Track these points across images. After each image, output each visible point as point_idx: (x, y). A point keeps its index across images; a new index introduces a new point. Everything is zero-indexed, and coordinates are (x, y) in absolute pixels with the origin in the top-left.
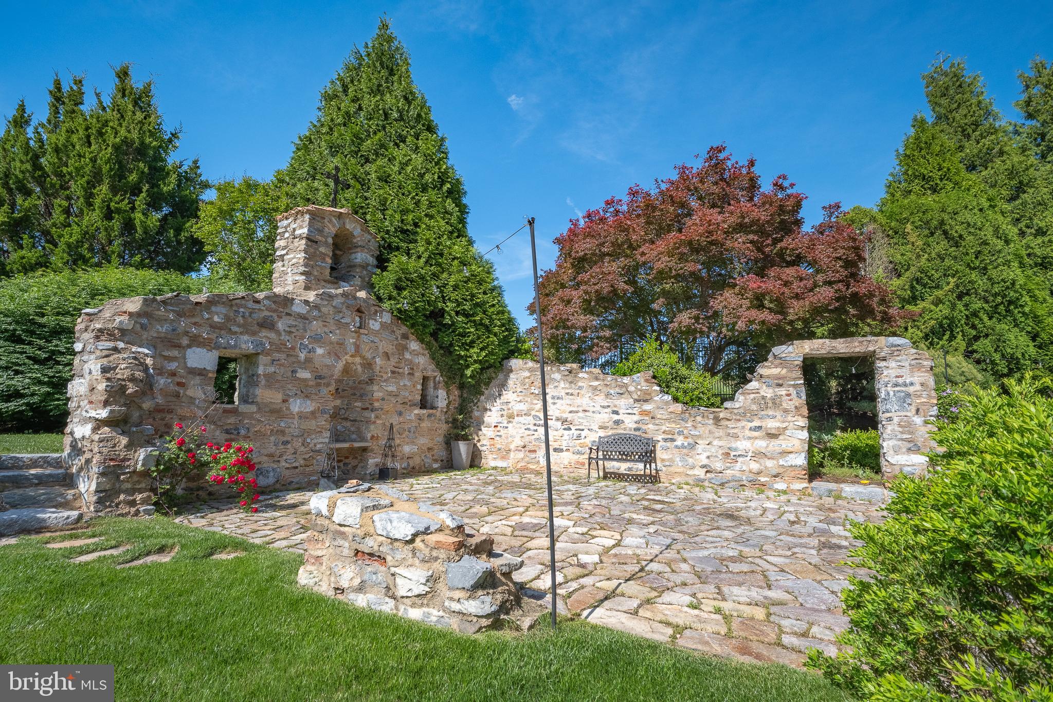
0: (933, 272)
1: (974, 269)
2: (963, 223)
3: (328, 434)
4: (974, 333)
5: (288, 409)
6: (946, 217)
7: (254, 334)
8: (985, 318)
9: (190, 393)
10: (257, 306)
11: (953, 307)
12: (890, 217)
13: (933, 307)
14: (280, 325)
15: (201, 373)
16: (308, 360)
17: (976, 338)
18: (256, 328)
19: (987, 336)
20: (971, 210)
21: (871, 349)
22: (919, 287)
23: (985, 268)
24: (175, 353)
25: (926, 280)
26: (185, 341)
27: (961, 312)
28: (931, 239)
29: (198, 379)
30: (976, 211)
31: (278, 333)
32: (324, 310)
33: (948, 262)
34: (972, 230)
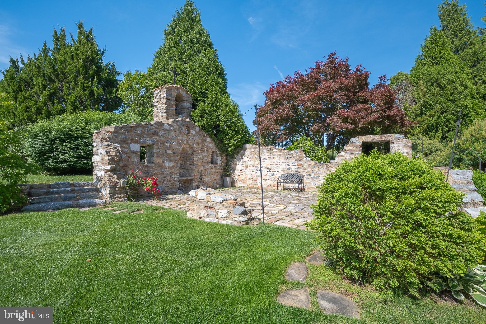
0: (431, 102)
1: (450, 100)
2: (447, 80)
3: (179, 174)
4: (447, 129)
5: (165, 165)
6: (439, 76)
7: (151, 137)
8: (453, 122)
9: (132, 160)
10: (152, 127)
11: (439, 117)
12: (415, 77)
13: (429, 118)
14: (160, 134)
15: (135, 152)
16: (170, 147)
17: (448, 131)
18: (152, 135)
19: (453, 130)
20: (451, 73)
21: (388, 139)
22: (424, 109)
23: (455, 100)
24: (126, 146)
25: (427, 106)
26: (129, 141)
27: (442, 120)
28: (432, 87)
29: (134, 155)
30: (453, 74)
31: (159, 137)
32: (175, 127)
33: (438, 97)
34: (451, 83)
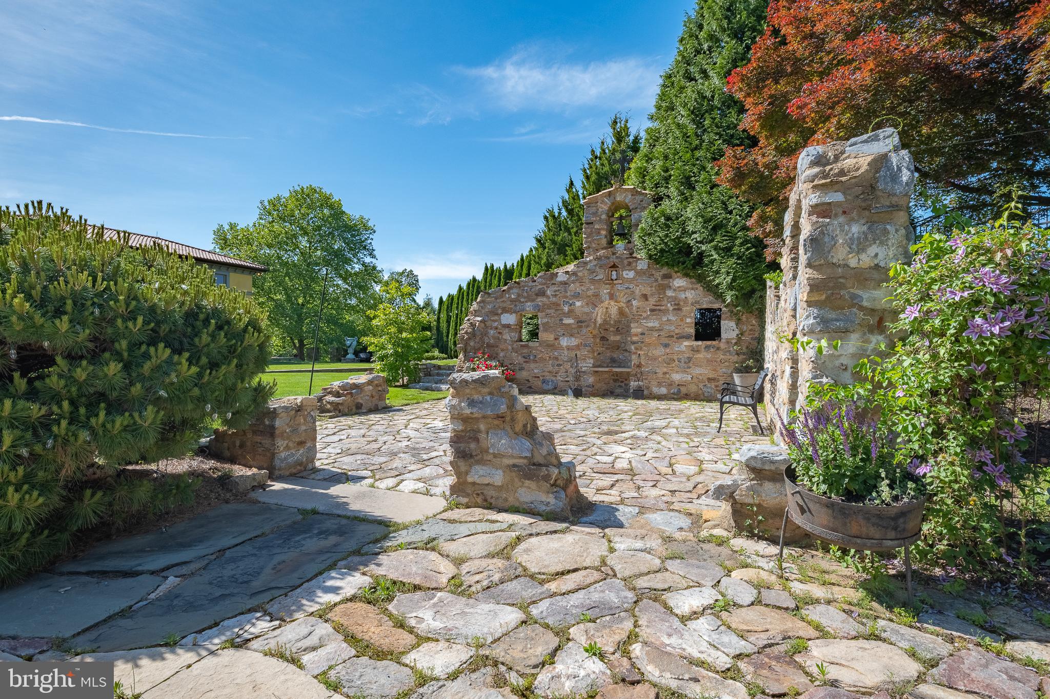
3: (592, 361)
5: (559, 344)
7: (533, 301)
9: (504, 337)
10: (534, 284)
14: (549, 293)
15: (508, 326)
16: (570, 311)
18: (534, 297)
24: (496, 318)
26: (500, 311)
29: (507, 330)
31: (548, 297)
32: (580, 274)
